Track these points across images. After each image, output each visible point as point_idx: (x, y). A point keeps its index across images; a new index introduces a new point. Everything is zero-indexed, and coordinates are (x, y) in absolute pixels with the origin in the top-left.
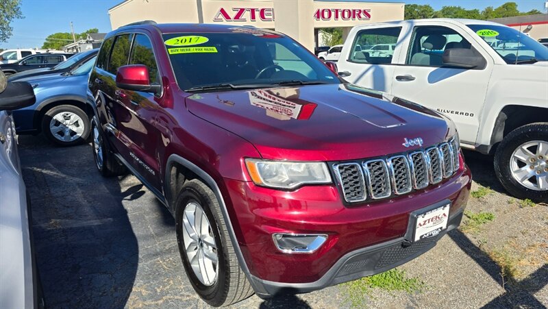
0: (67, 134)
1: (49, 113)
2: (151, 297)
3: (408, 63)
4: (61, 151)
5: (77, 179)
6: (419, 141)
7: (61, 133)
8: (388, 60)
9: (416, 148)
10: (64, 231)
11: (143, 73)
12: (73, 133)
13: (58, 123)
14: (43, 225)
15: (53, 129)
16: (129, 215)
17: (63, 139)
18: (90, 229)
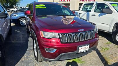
0: (23, 24)
1: (20, 20)
2: (26, 58)
3: (94, 12)
4: (22, 27)
5: (22, 33)
6: (83, 30)
7: (22, 24)
8: (90, 11)
9: (82, 31)
10: (15, 43)
11: (30, 12)
12: (24, 24)
13: (21, 22)
14: (12, 42)
15: (21, 23)
16: (29, 41)
17: (22, 25)
18: (20, 43)
